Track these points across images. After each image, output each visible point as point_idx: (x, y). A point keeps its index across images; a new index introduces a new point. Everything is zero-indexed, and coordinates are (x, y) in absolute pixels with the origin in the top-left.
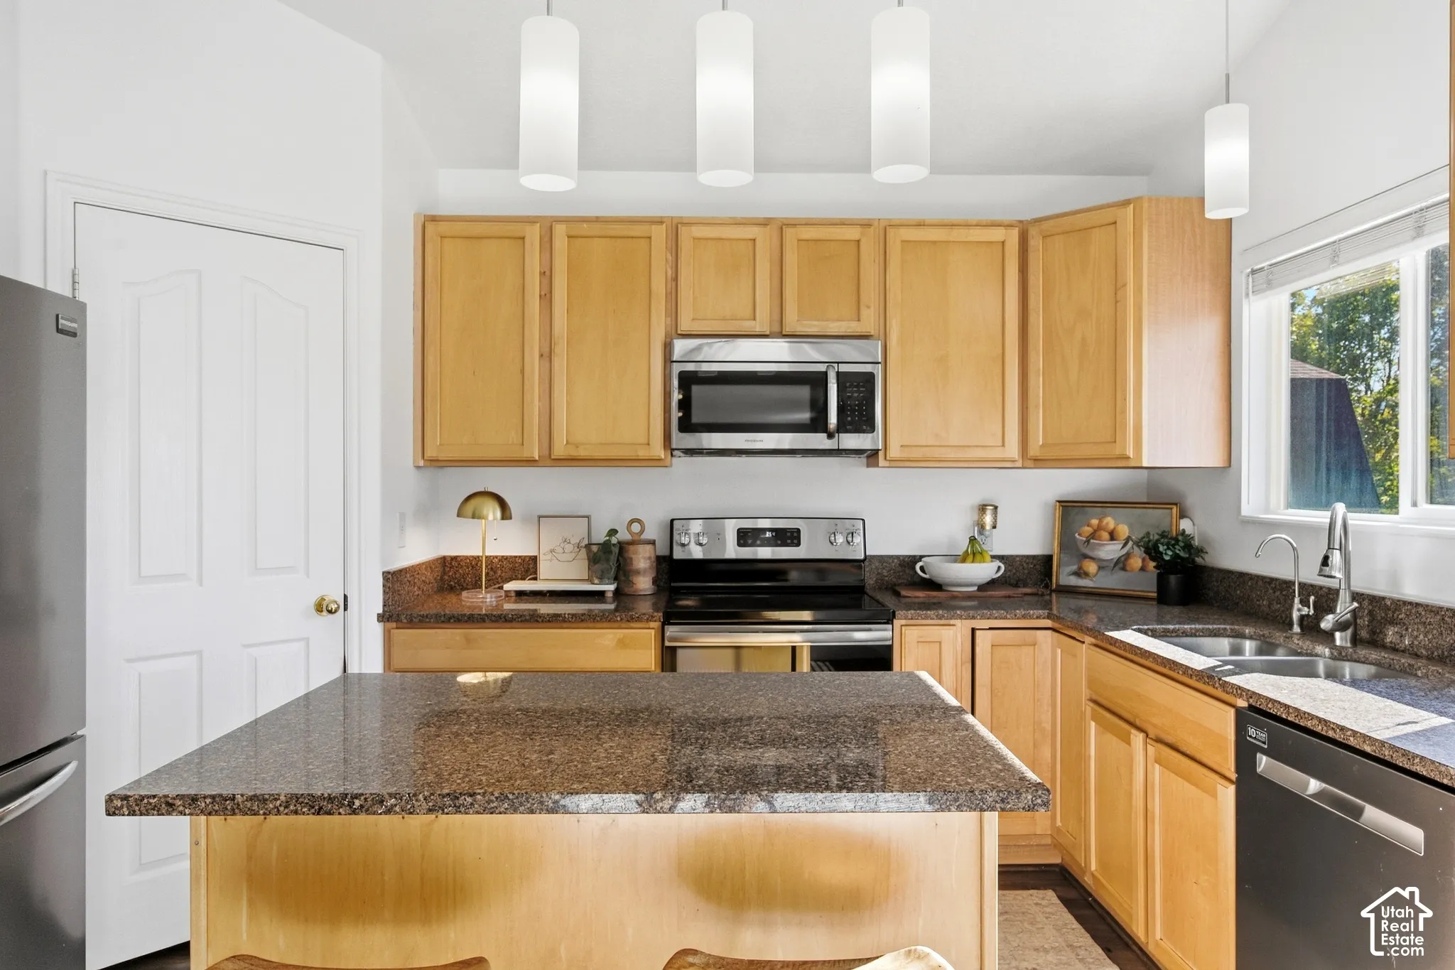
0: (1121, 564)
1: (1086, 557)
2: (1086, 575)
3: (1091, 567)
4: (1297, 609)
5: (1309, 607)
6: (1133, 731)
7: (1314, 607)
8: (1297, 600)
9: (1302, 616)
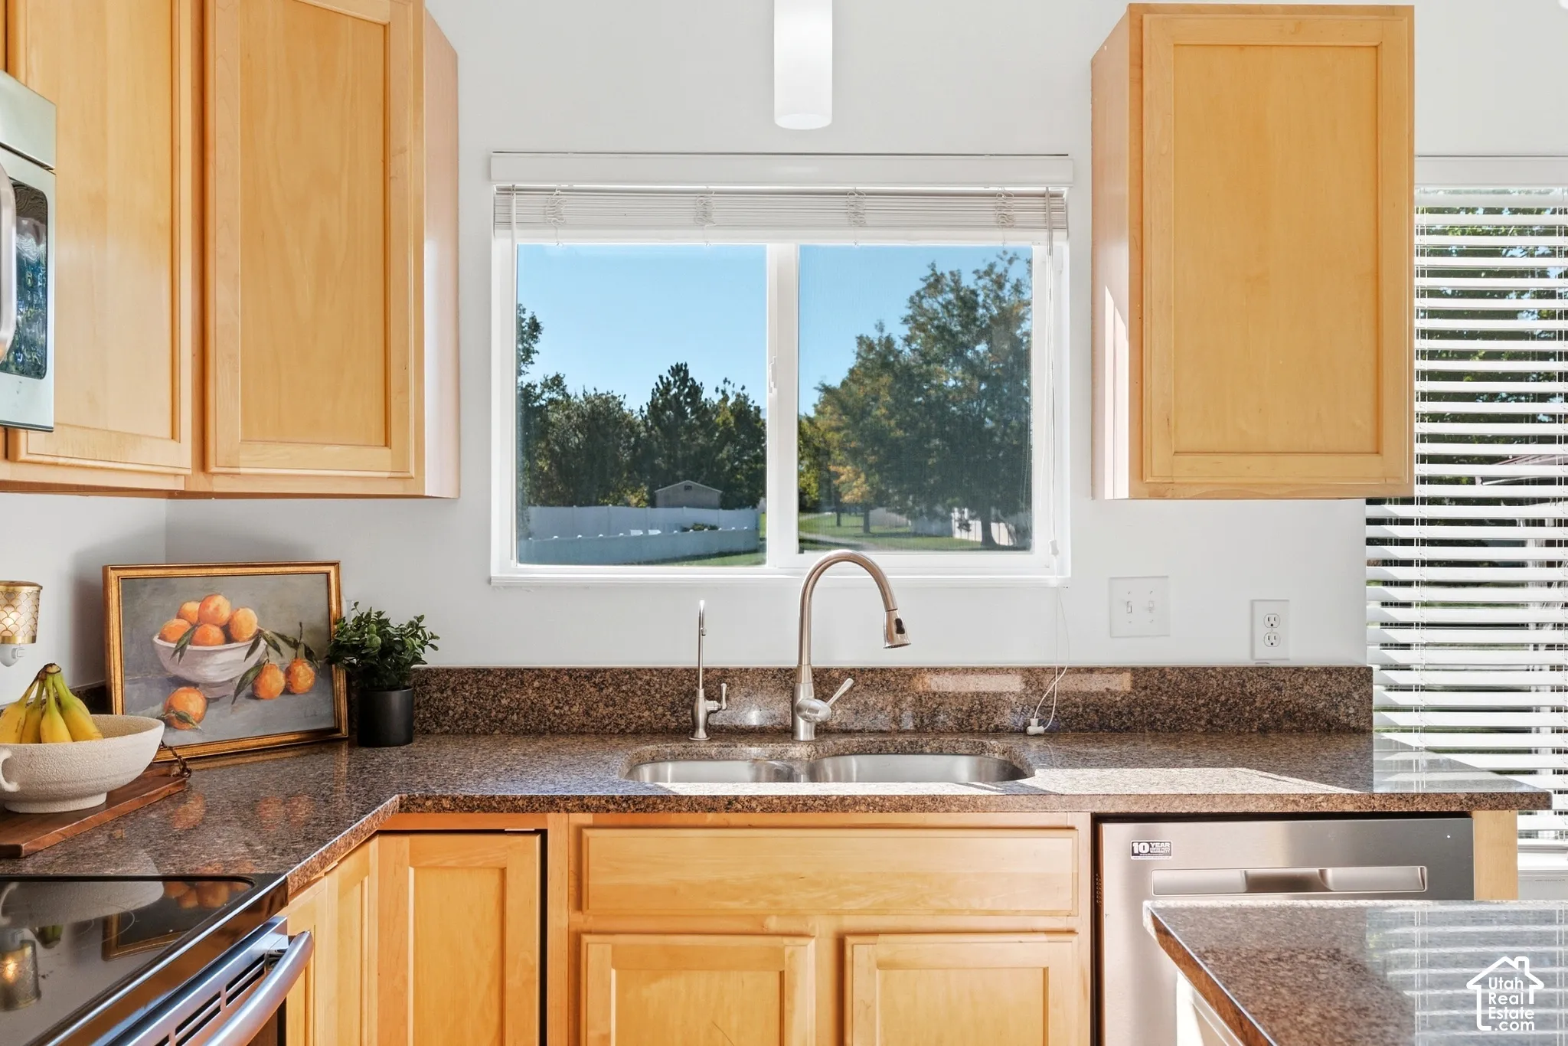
0: (249, 686)
1: (180, 682)
2: (183, 719)
3: (192, 703)
4: (704, 706)
5: (719, 700)
6: (786, 940)
7: (727, 698)
8: (701, 692)
9: (709, 713)
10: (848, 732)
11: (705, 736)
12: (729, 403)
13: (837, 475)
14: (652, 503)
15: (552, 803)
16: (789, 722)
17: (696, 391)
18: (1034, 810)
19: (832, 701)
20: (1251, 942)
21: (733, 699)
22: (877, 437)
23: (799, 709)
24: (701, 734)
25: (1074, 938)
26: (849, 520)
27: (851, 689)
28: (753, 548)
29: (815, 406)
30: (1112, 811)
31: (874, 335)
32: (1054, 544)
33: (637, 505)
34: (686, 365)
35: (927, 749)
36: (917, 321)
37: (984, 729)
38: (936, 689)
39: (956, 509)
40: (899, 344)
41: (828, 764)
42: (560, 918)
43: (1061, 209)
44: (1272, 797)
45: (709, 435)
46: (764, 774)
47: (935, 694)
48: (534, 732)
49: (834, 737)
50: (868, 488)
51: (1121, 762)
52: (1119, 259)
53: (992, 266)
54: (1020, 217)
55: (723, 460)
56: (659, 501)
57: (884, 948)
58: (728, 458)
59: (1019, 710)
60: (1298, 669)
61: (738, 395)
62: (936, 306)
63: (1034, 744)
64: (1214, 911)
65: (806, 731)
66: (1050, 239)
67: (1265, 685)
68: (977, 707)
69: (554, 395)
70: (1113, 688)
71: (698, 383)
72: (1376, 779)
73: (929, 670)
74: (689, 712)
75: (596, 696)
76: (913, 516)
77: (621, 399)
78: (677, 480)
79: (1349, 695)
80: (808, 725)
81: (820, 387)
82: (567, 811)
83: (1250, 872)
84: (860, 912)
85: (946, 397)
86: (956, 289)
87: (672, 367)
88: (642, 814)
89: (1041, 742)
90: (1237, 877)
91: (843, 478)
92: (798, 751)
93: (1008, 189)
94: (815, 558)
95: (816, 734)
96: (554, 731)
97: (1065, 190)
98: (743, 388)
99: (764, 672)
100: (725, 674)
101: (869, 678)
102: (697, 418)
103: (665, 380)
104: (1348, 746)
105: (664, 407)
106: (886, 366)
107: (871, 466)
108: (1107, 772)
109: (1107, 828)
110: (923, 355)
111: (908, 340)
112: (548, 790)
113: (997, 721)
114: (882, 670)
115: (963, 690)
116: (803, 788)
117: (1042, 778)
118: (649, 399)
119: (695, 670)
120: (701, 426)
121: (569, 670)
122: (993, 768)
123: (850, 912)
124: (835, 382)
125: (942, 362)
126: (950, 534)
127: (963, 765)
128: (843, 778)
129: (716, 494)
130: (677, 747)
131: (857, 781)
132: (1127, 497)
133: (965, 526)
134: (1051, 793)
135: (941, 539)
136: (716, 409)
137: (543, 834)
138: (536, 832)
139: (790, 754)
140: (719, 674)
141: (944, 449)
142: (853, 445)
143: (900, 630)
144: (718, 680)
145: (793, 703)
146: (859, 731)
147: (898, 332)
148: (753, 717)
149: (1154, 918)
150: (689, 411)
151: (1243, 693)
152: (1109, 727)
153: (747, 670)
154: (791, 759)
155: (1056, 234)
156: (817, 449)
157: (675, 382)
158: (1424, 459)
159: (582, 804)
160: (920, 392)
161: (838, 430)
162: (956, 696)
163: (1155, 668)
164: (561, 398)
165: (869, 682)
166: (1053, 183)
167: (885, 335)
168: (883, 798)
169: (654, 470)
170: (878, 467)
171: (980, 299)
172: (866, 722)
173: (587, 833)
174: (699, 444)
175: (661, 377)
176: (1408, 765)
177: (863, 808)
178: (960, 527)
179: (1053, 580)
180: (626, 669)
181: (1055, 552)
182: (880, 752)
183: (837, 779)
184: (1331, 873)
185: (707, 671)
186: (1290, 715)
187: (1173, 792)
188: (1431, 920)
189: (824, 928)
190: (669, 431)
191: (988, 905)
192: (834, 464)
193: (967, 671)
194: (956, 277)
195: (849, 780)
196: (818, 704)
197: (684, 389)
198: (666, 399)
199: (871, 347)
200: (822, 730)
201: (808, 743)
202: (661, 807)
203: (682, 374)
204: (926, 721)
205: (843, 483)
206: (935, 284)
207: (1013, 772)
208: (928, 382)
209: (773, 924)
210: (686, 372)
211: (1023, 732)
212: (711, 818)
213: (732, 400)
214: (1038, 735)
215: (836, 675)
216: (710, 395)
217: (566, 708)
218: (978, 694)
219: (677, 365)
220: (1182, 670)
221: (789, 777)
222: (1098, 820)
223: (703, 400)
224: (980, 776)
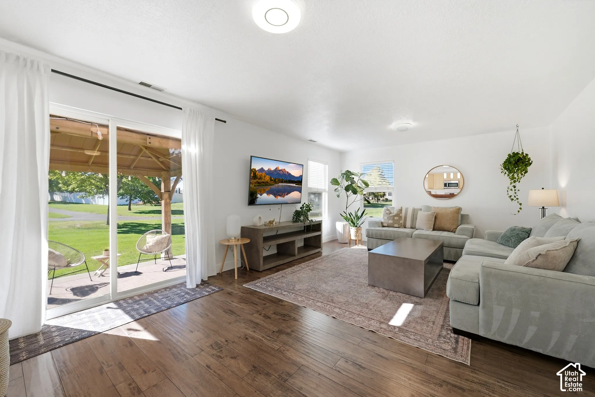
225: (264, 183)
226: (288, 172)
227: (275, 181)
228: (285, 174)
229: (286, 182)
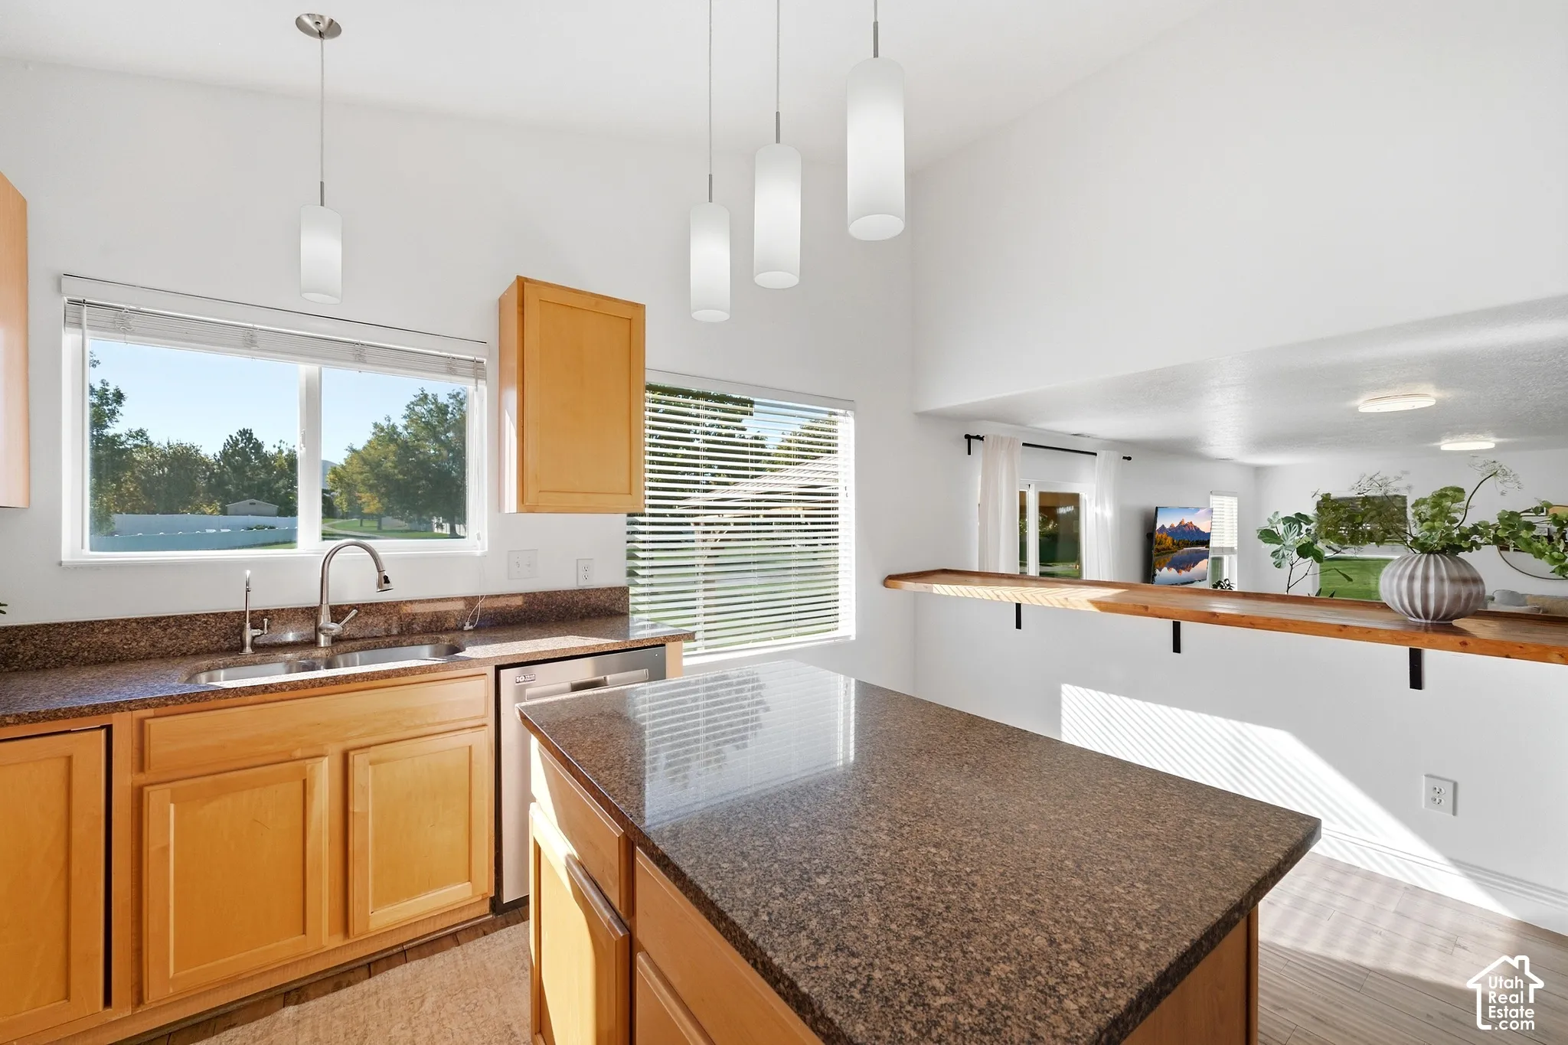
4: (249, 633)
5: (262, 629)
6: (307, 761)
7: (268, 627)
8: (248, 625)
9: (254, 638)
10: (355, 639)
11: (251, 650)
12: (284, 455)
13: (360, 498)
14: (224, 512)
15: (116, 707)
16: (313, 637)
17: (258, 446)
18: (464, 668)
19: (342, 623)
20: (565, 715)
21: (273, 628)
22: (386, 478)
23: (320, 630)
24: (248, 650)
25: (485, 728)
26: (367, 523)
27: (356, 615)
28: (288, 540)
29: (345, 459)
30: (506, 663)
31: (384, 424)
32: (478, 535)
33: (211, 514)
34: (251, 430)
35: (404, 644)
36: (411, 416)
37: (439, 630)
38: (410, 611)
39: (435, 518)
40: (400, 429)
41: (340, 659)
42: (124, 780)
43: (483, 369)
44: (583, 648)
45: (269, 473)
46: (294, 668)
47: (409, 614)
48: (106, 662)
49: (345, 643)
50: (381, 506)
51: (512, 639)
52: (512, 397)
53: (458, 394)
54: (459, 370)
55: (279, 488)
56: (229, 512)
57: (374, 753)
58: (283, 487)
59: (459, 619)
60: (598, 589)
61: (290, 451)
62: (423, 410)
63: (467, 635)
64: (550, 703)
65: (325, 641)
66: (477, 383)
67: (583, 597)
68: (435, 619)
69: (138, 442)
70: (509, 604)
71: (260, 441)
72: (630, 634)
73: (407, 602)
74: (239, 638)
75: (161, 634)
76: (410, 521)
77: (198, 448)
78: (245, 499)
79: (619, 599)
80: (327, 638)
81: (349, 449)
82: (130, 710)
83: (573, 682)
84: (358, 737)
85: (429, 458)
86: (436, 402)
87: (240, 431)
88: (196, 704)
89: (472, 633)
90: (567, 685)
91: (363, 500)
92: (318, 653)
93: (454, 355)
94: (332, 544)
95: (332, 642)
96: (122, 660)
97: (485, 360)
98: (294, 446)
99: (296, 610)
100: (266, 613)
101: (366, 609)
102: (260, 462)
103: (234, 439)
104: (618, 622)
105: (233, 455)
106: (392, 440)
107: (383, 494)
108: (504, 644)
109: (503, 672)
110: (415, 436)
111: (406, 428)
112: (114, 698)
113: (446, 625)
114: (376, 604)
115: (427, 611)
116: (323, 673)
117: (470, 652)
118: (222, 449)
119: (243, 612)
120: (263, 467)
121: (136, 619)
122: (444, 651)
123: (352, 738)
124: (359, 447)
125: (427, 440)
126: (432, 530)
127: (426, 650)
128: (350, 664)
129: (275, 508)
130: (228, 660)
131: (360, 665)
132: (515, 511)
133: (440, 526)
134: (471, 659)
135: (426, 533)
136: (274, 458)
137: (109, 729)
138: (102, 727)
139: (314, 655)
140: (262, 613)
141: (428, 486)
142: (371, 482)
143: (387, 580)
144: (259, 618)
145: (316, 624)
146: (361, 638)
147: (400, 423)
148: (290, 637)
149: (520, 711)
150: (253, 457)
151: (573, 602)
152: (507, 623)
153: (283, 610)
154: (314, 658)
155: (479, 381)
156: (348, 484)
157: (242, 440)
158: (651, 497)
159: (144, 704)
160: (414, 455)
161: (361, 473)
162: (423, 614)
163: (531, 593)
164: (145, 444)
165: (368, 611)
166: (478, 356)
167: (391, 424)
168: (373, 673)
169: (227, 493)
170: (387, 495)
171: (450, 409)
172: (367, 633)
173: (148, 721)
174: (261, 478)
175: (231, 436)
176: (643, 627)
177: (360, 679)
178: (437, 527)
179: (478, 553)
180: (187, 615)
181: (479, 539)
182: (375, 648)
183: (346, 665)
184: (608, 678)
185: (252, 612)
186: (594, 610)
187: (537, 650)
188: (655, 691)
189: (335, 750)
190: (238, 470)
191: (438, 720)
192: (358, 492)
193: (429, 601)
194: (435, 397)
195: (354, 665)
196: (333, 625)
197: (249, 445)
198: (236, 449)
199: (382, 430)
200: (336, 640)
201: (326, 648)
202: (212, 697)
203: (248, 435)
204: (404, 629)
205: (364, 503)
206: (424, 398)
207: (454, 649)
208: (418, 450)
209: (298, 754)
210: (251, 434)
211: (461, 629)
212: (252, 699)
213: (286, 453)
214: (469, 630)
215: (346, 608)
216: (269, 449)
217: (134, 644)
218: (435, 612)
219: (244, 430)
220: (545, 593)
221: (312, 668)
222: (498, 668)
223: (264, 451)
224: (436, 654)
225: (1164, 549)
226: (1195, 527)
227: (1178, 545)
228: (1192, 531)
229: (1192, 545)
